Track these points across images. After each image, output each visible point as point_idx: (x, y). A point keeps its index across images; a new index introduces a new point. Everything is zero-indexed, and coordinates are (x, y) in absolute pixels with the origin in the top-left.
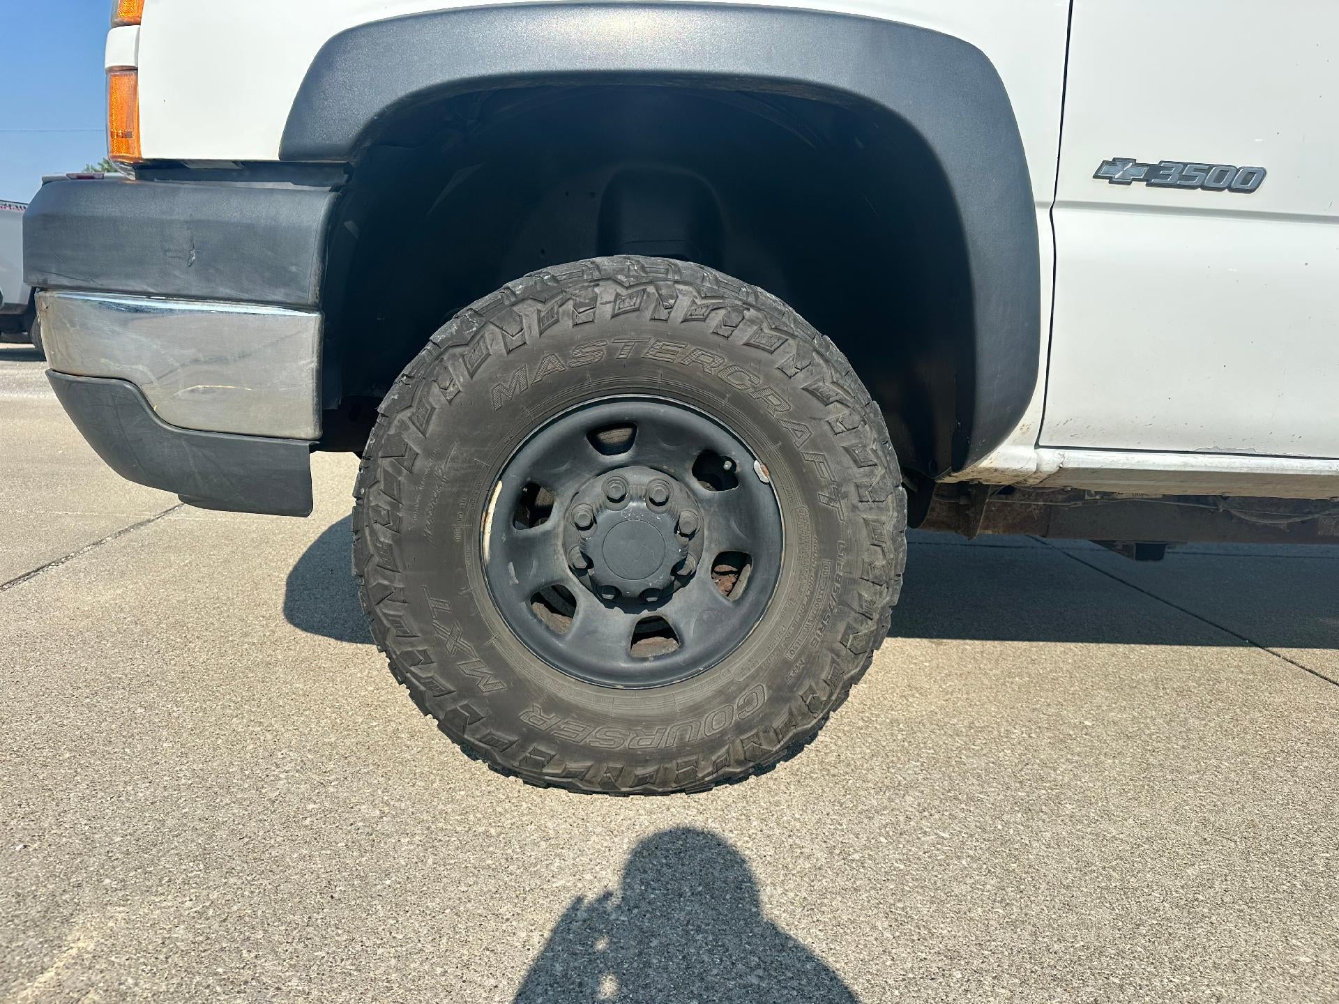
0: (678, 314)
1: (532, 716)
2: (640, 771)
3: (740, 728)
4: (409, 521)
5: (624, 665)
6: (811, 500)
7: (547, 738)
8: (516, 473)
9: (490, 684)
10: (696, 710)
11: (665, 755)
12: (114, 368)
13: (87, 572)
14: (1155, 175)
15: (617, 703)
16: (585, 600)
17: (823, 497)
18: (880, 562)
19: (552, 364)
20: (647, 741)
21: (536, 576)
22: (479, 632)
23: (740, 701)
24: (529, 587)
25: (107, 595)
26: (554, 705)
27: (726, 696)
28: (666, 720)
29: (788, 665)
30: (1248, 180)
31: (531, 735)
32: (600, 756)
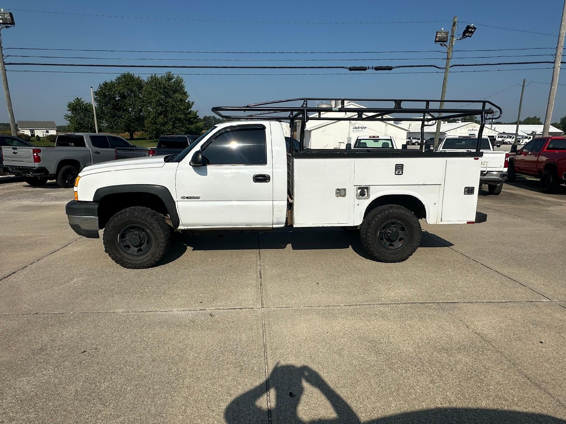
0: (135, 215)
1: (125, 260)
2: (138, 266)
3: (149, 260)
4: (108, 239)
5: (136, 254)
6: (153, 234)
7: (126, 262)
8: (121, 233)
9: (119, 256)
10: (144, 259)
11: (140, 264)
12: (75, 223)
13: (74, 245)
14: (187, 198)
15: (135, 258)
16: (131, 247)
17: (155, 234)
18: (162, 241)
19: (122, 221)
20: (138, 262)
21: (125, 244)
22: (118, 251)
23: (148, 257)
24: (124, 245)
25: (78, 249)
26: (127, 259)
27: (147, 257)
28: (141, 260)
29: (153, 253)
30: (198, 198)
31: (125, 262)
32: (133, 264)
